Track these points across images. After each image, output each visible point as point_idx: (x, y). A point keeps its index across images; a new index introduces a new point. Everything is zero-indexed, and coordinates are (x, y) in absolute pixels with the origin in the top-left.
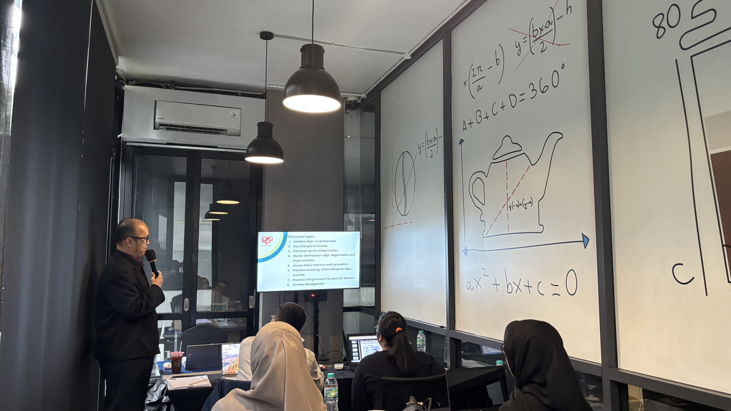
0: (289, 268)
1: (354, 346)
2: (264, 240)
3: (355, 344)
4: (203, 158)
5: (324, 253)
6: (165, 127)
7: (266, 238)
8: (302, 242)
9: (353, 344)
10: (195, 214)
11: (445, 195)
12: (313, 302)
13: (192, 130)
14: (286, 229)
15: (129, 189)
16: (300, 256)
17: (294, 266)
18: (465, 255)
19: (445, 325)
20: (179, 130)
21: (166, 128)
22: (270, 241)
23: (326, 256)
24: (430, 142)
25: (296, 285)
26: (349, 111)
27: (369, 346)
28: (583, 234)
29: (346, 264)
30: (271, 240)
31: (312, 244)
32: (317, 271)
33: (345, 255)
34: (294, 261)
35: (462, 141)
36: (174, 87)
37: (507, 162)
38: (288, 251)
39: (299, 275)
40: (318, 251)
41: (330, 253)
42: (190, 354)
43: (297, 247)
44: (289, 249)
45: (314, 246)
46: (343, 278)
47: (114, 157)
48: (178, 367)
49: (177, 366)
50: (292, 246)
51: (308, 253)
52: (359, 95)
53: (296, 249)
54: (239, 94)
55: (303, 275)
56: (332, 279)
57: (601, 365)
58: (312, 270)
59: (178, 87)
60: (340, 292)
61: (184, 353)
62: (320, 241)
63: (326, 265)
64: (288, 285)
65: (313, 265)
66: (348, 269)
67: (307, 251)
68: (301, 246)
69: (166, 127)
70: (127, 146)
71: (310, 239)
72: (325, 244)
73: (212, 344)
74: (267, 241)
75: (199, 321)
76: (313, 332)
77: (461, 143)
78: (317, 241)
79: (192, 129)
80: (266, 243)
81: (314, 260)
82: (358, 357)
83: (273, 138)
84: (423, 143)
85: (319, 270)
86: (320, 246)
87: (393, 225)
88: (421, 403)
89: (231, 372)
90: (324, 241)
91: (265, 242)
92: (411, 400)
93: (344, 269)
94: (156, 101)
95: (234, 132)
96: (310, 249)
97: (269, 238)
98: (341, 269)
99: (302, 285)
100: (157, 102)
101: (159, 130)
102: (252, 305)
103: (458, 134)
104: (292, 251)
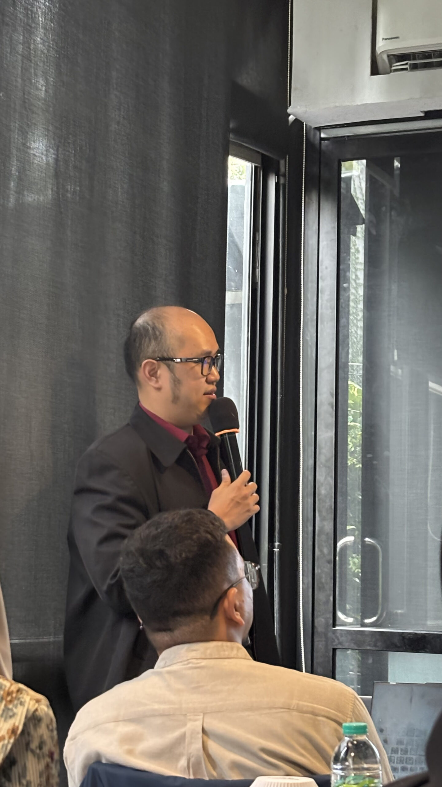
6: (407, 64)
21: (410, 64)
69: (409, 62)
70: (323, 142)
101: (388, 73)
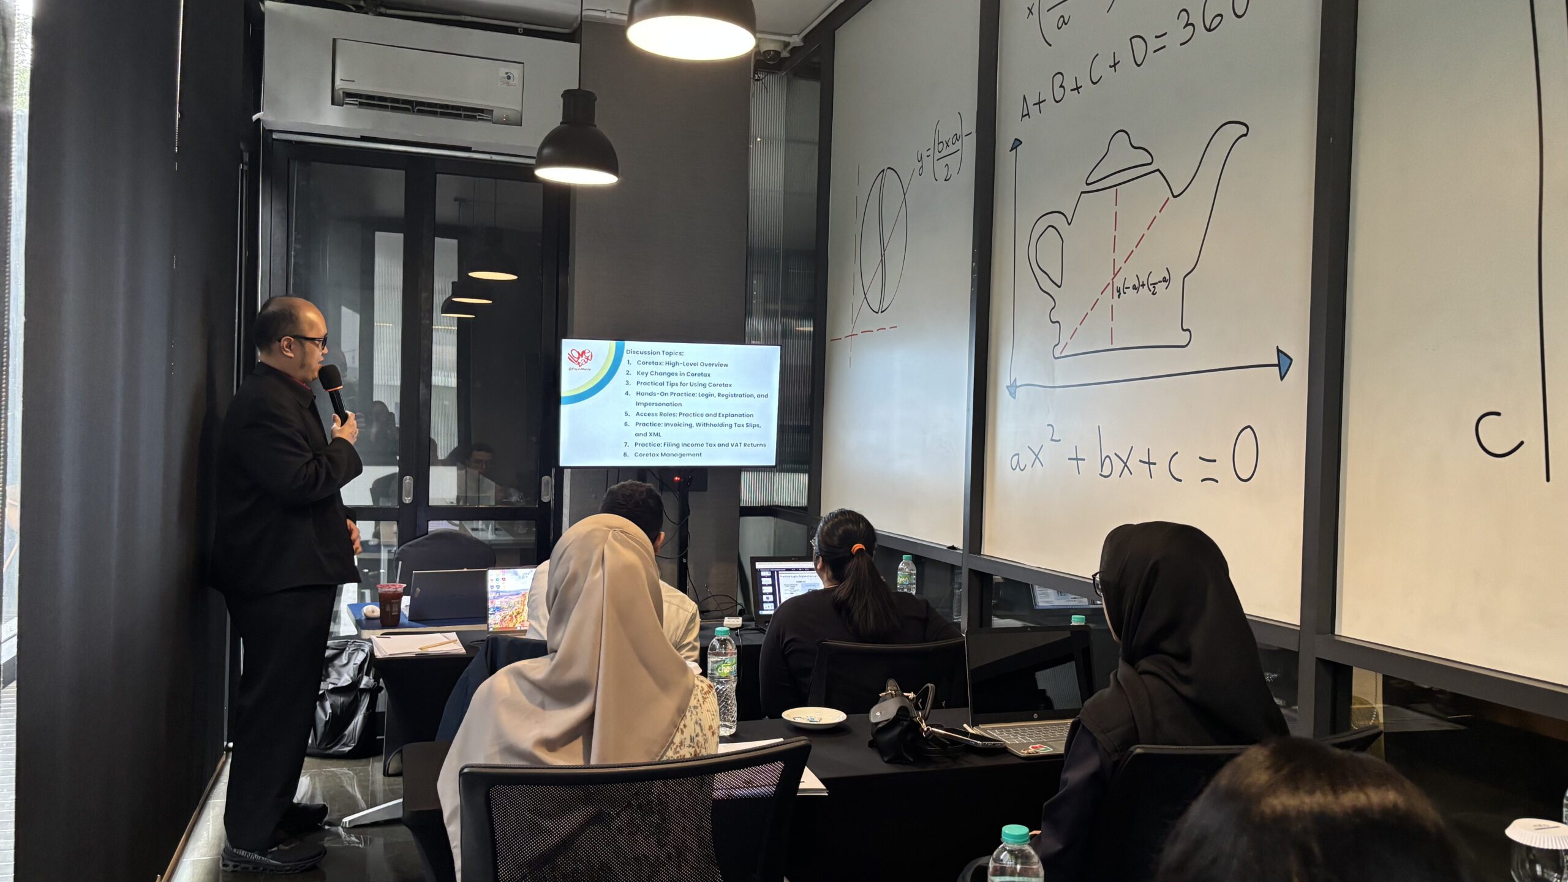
0: (626, 419)
1: (765, 581)
2: (573, 357)
3: (768, 577)
4: (440, 173)
5: (701, 390)
6: (357, 101)
7: (578, 352)
8: (656, 363)
9: (764, 577)
10: (424, 295)
11: (974, 264)
12: (678, 493)
13: (417, 108)
14: (620, 335)
15: (279, 236)
16: (652, 394)
17: (638, 414)
18: (1013, 397)
19: (959, 544)
20: (386, 107)
21: (359, 102)
22: (588, 359)
23: (707, 396)
24: (945, 145)
25: (641, 455)
26: (761, 76)
27: (796, 583)
28: (1280, 348)
29: (748, 416)
30: (590, 358)
31: (676, 369)
32: (687, 427)
33: (748, 396)
34: (638, 404)
35: (1017, 143)
36: (374, 9)
37: (1117, 189)
38: (626, 383)
39: (648, 434)
40: (689, 385)
41: (715, 391)
42: (418, 590)
43: (645, 374)
44: (628, 378)
45: (682, 374)
46: (742, 445)
47: (246, 164)
48: (393, 614)
49: (391, 612)
50: (633, 372)
51: (667, 389)
52: (787, 39)
53: (642, 379)
54: (519, 29)
55: (658, 434)
56: (720, 445)
57: (1299, 629)
58: (676, 425)
59: (383, 10)
60: (733, 474)
61: (405, 585)
62: (695, 365)
63: (707, 415)
64: (625, 455)
65: (678, 415)
66: (753, 426)
67: (666, 384)
68: (652, 373)
69: (359, 100)
70: (274, 141)
71: (673, 359)
72: (706, 370)
73: (465, 570)
74: (581, 359)
75: (435, 526)
76: (677, 556)
77: (1016, 148)
78: (688, 364)
79: (416, 106)
80: (579, 363)
81: (680, 405)
82: (773, 604)
83: (595, 126)
84: (930, 149)
85: (691, 426)
86: (693, 375)
87: (853, 333)
88: (911, 695)
89: (506, 627)
90: (703, 364)
91: (576, 362)
92: (889, 688)
93: (745, 425)
94: (334, 40)
95: (507, 117)
96: (673, 379)
97: (584, 352)
98: (739, 426)
99: (654, 455)
100: (339, 43)
101: (342, 106)
102: (547, 495)
103: (1009, 127)
104: (633, 381)
